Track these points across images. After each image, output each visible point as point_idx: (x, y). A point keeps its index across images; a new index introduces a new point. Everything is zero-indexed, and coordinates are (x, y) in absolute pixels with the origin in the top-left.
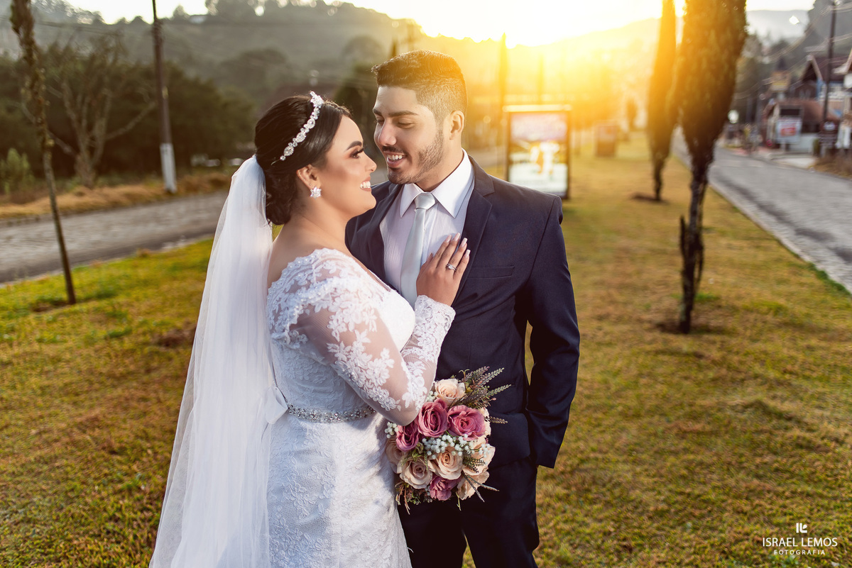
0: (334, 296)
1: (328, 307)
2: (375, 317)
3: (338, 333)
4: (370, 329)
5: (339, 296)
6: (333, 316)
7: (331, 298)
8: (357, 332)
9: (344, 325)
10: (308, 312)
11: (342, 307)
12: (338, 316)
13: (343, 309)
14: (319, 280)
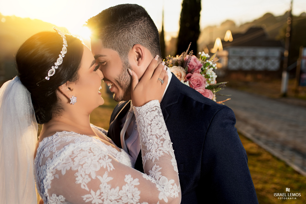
0: (73, 157)
1: (71, 168)
2: (110, 160)
3: (85, 185)
4: (109, 170)
5: (77, 156)
6: (76, 173)
7: (71, 160)
8: (99, 177)
9: (87, 176)
10: (57, 176)
11: (81, 163)
12: (81, 172)
13: (82, 165)
14: (58, 149)
